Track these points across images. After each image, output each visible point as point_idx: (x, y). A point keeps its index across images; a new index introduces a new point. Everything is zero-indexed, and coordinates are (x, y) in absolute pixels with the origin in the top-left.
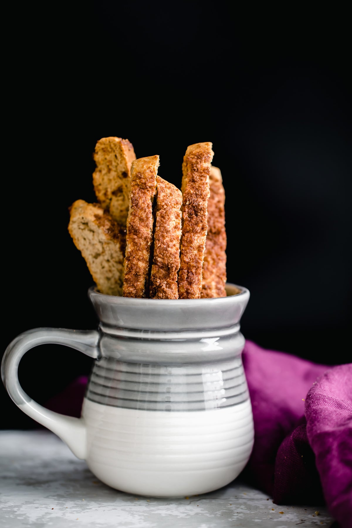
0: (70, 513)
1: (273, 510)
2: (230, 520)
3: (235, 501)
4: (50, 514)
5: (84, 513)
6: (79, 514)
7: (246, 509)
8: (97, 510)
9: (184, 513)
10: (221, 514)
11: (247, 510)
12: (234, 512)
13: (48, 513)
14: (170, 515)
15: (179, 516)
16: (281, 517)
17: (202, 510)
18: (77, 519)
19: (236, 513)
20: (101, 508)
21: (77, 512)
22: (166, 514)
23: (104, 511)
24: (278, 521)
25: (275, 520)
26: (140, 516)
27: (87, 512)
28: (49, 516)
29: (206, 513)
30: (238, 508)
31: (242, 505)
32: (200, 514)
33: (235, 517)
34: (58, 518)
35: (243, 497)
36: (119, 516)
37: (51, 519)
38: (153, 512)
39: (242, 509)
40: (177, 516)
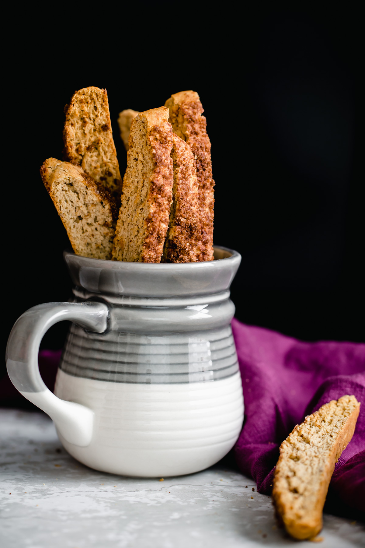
0: (29, 498)
1: (252, 498)
2: (205, 508)
3: (211, 488)
4: (7, 499)
5: (45, 498)
6: (39, 500)
7: (222, 496)
8: (59, 496)
9: (154, 500)
10: (195, 502)
11: (223, 498)
12: (210, 500)
13: (5, 498)
14: (139, 502)
15: (149, 504)
16: (261, 506)
17: (174, 498)
18: (37, 506)
19: (211, 501)
20: (63, 493)
21: (37, 498)
22: (135, 501)
23: (66, 497)
24: (258, 511)
25: (255, 509)
26: (106, 502)
27: (48, 497)
28: (6, 502)
29: (179, 501)
30: (214, 495)
31: (218, 492)
32: (172, 502)
33: (211, 506)
34: (15, 504)
35: (219, 484)
36: (83, 503)
37: (8, 505)
38: (120, 499)
39: (218, 496)
40: (146, 503)
